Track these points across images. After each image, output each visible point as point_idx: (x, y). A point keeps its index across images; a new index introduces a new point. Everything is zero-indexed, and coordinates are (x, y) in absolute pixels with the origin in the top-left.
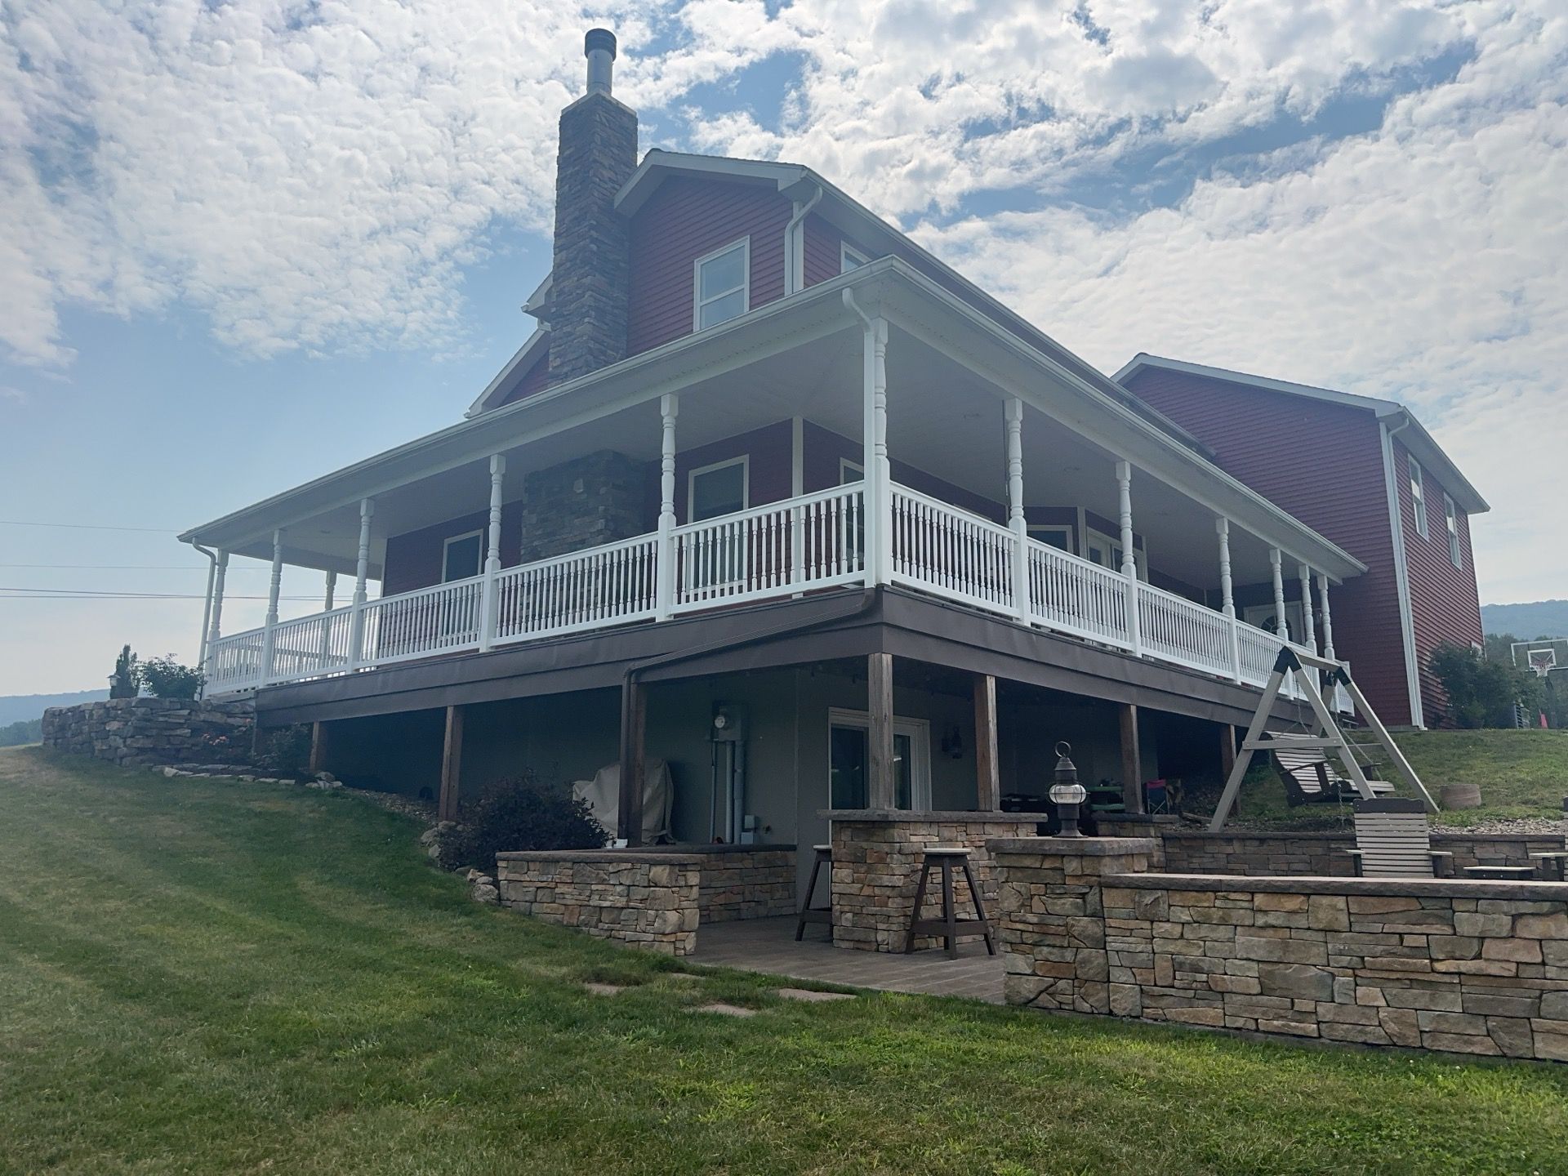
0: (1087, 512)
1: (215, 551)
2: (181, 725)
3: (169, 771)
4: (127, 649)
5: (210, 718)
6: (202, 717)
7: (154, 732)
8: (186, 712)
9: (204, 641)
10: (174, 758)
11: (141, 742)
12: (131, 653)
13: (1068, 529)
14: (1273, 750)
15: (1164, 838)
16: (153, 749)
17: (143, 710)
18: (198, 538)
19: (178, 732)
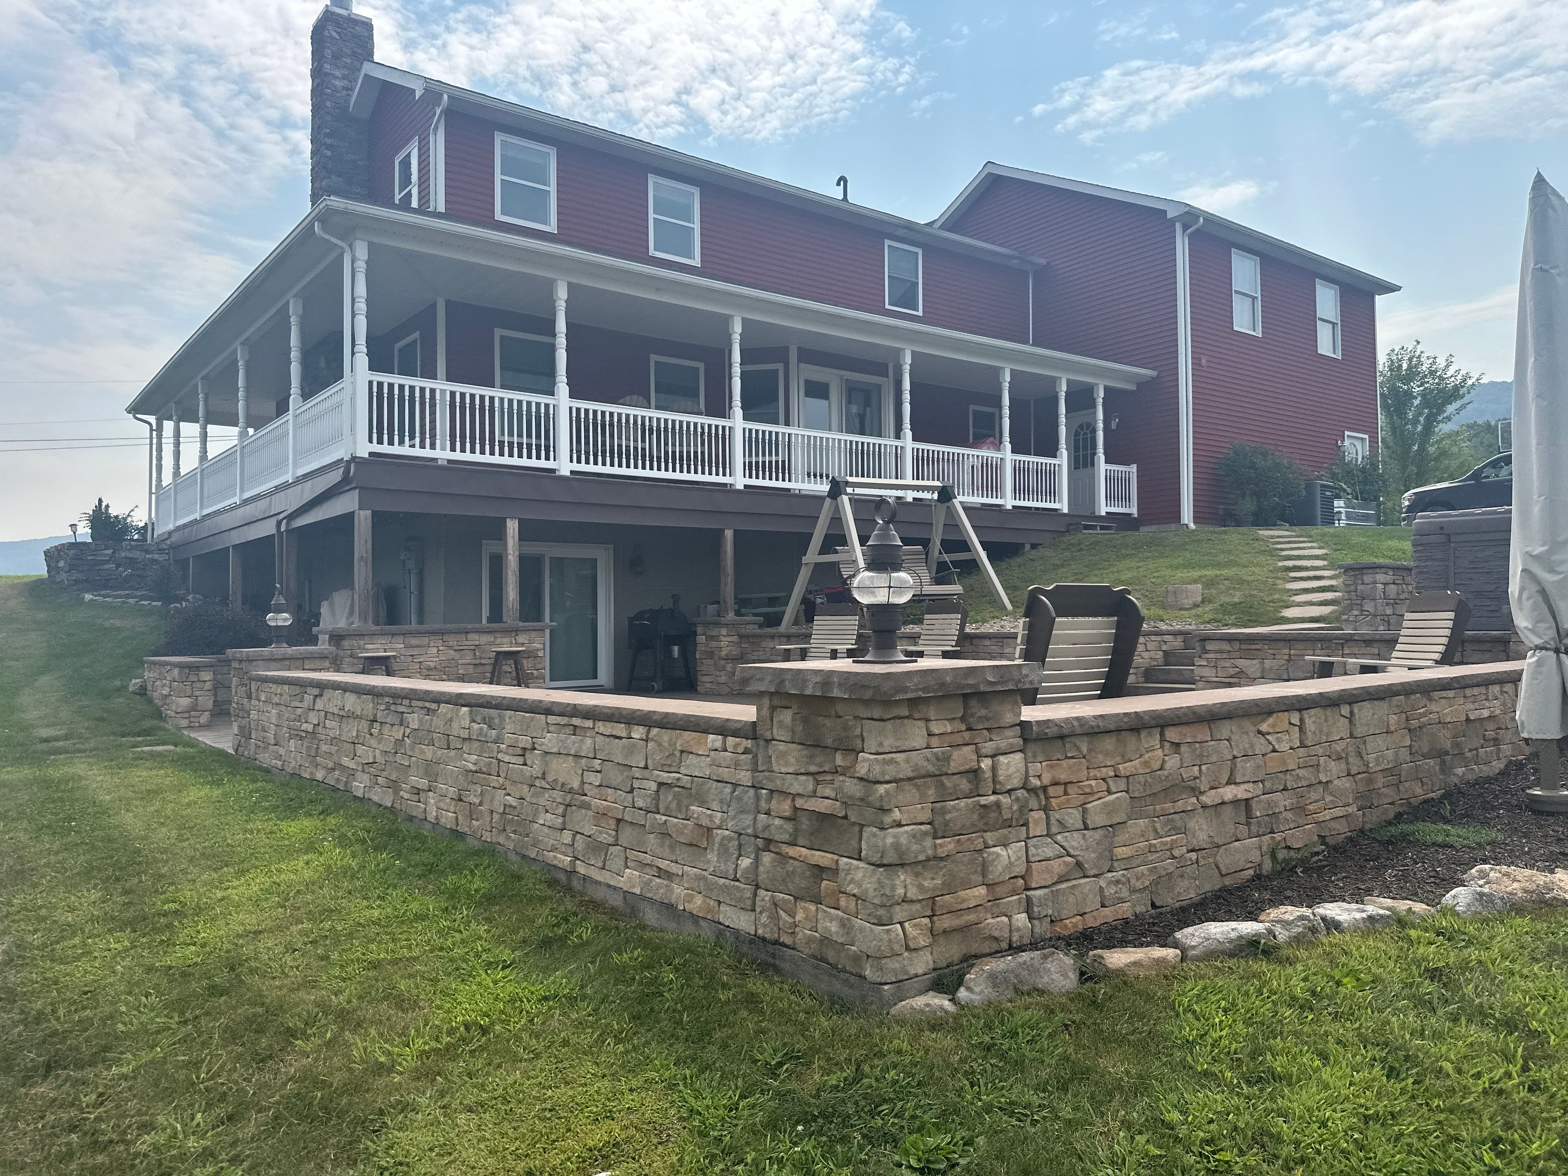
0: (799, 349)
1: (152, 419)
2: (106, 562)
3: (88, 597)
4: (100, 501)
5: (130, 555)
6: (123, 555)
7: (86, 568)
8: (110, 552)
9: (151, 493)
10: (96, 586)
11: (75, 575)
12: (104, 504)
13: (780, 367)
14: (838, 563)
15: (741, 636)
16: (87, 580)
17: (73, 552)
18: (137, 408)
19: (106, 567)
